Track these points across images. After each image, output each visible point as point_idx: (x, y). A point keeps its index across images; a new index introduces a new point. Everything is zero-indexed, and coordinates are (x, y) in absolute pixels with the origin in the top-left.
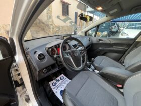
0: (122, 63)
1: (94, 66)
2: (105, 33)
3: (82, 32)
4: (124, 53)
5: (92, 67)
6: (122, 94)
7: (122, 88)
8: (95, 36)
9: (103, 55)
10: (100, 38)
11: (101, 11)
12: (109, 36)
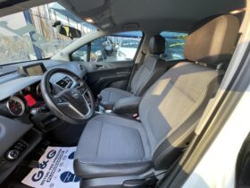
0: (130, 90)
1: (102, 105)
2: (99, 53)
3: (62, 54)
4: (128, 79)
5: (101, 108)
6: (140, 121)
7: (138, 116)
8: (88, 60)
9: (108, 86)
10: (96, 62)
11: (91, 24)
12: (105, 58)
